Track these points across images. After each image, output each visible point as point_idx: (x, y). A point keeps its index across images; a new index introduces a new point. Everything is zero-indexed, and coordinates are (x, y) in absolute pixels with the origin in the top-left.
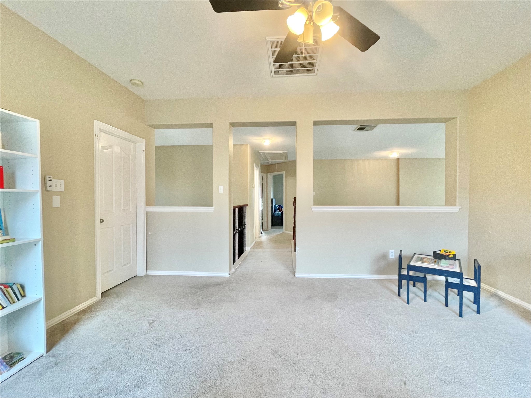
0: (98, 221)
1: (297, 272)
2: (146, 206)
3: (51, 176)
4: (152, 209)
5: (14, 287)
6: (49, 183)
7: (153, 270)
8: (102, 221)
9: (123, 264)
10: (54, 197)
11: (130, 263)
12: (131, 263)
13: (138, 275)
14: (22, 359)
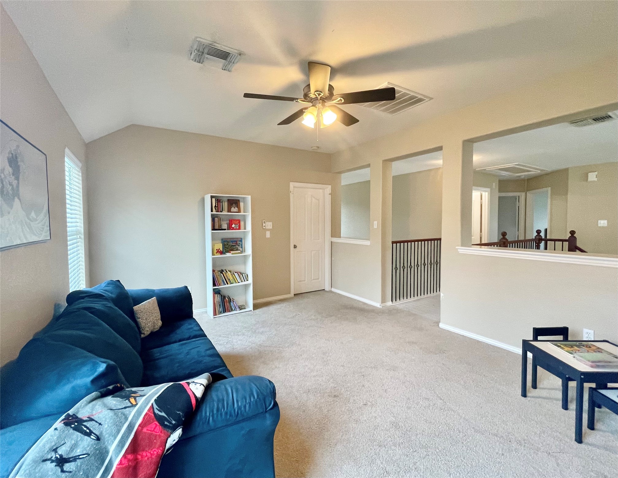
0: (292, 246)
1: (441, 321)
2: (331, 237)
3: (265, 221)
4: (335, 240)
5: (243, 274)
6: (264, 225)
7: (336, 288)
8: (295, 247)
9: (312, 279)
10: (267, 232)
11: (318, 279)
12: (320, 279)
13: (325, 290)
14: (245, 308)
